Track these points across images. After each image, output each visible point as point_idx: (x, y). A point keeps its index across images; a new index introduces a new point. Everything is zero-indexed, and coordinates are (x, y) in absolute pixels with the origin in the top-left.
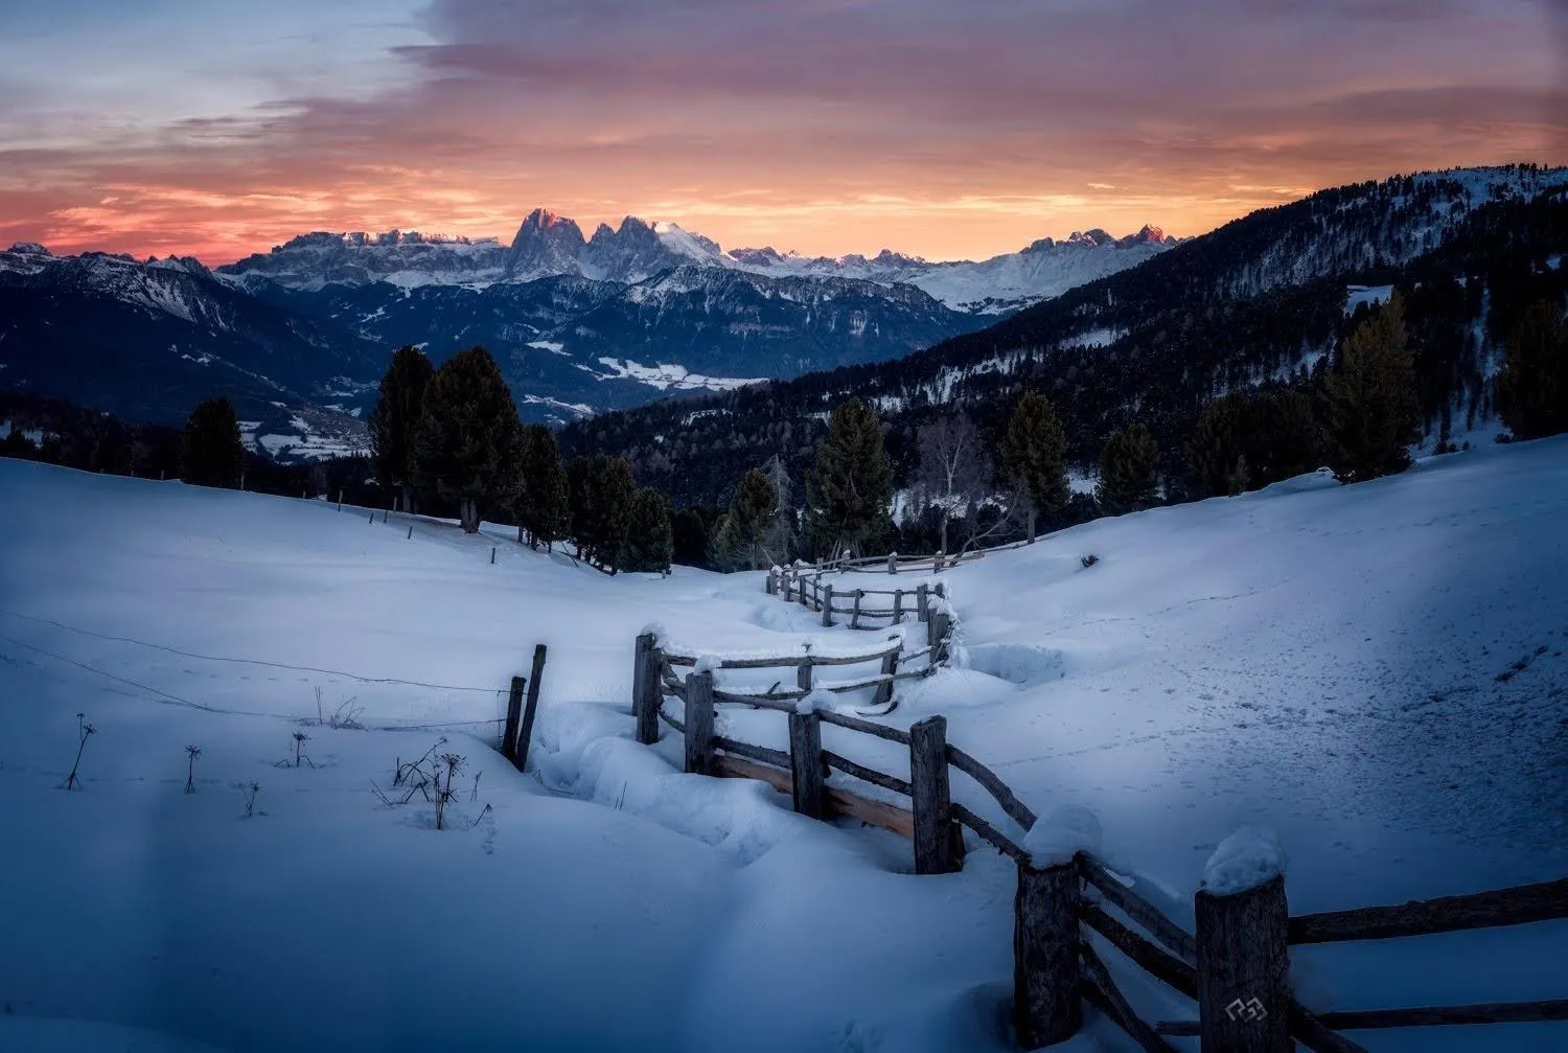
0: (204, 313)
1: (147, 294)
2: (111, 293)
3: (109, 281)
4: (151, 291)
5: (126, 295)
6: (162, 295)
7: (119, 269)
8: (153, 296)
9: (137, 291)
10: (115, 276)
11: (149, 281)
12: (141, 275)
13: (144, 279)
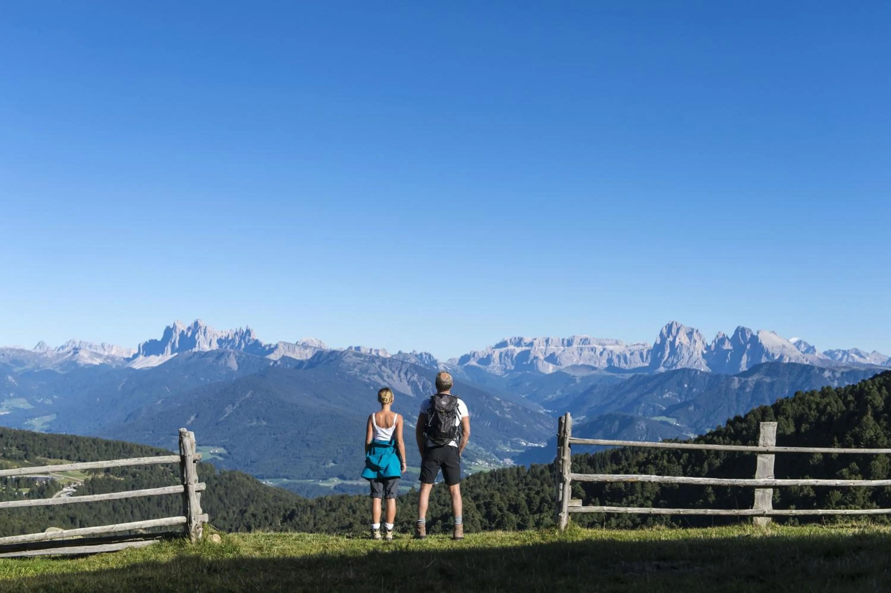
0: (422, 391)
1: (382, 377)
2: (356, 375)
3: (355, 366)
4: (385, 375)
5: (366, 377)
6: (392, 378)
7: (362, 359)
8: (386, 378)
9: (374, 374)
10: (359, 364)
11: (383, 367)
12: (378, 364)
13: (380, 367)
